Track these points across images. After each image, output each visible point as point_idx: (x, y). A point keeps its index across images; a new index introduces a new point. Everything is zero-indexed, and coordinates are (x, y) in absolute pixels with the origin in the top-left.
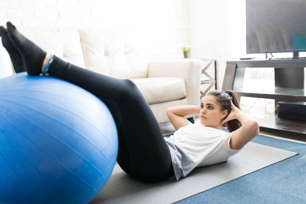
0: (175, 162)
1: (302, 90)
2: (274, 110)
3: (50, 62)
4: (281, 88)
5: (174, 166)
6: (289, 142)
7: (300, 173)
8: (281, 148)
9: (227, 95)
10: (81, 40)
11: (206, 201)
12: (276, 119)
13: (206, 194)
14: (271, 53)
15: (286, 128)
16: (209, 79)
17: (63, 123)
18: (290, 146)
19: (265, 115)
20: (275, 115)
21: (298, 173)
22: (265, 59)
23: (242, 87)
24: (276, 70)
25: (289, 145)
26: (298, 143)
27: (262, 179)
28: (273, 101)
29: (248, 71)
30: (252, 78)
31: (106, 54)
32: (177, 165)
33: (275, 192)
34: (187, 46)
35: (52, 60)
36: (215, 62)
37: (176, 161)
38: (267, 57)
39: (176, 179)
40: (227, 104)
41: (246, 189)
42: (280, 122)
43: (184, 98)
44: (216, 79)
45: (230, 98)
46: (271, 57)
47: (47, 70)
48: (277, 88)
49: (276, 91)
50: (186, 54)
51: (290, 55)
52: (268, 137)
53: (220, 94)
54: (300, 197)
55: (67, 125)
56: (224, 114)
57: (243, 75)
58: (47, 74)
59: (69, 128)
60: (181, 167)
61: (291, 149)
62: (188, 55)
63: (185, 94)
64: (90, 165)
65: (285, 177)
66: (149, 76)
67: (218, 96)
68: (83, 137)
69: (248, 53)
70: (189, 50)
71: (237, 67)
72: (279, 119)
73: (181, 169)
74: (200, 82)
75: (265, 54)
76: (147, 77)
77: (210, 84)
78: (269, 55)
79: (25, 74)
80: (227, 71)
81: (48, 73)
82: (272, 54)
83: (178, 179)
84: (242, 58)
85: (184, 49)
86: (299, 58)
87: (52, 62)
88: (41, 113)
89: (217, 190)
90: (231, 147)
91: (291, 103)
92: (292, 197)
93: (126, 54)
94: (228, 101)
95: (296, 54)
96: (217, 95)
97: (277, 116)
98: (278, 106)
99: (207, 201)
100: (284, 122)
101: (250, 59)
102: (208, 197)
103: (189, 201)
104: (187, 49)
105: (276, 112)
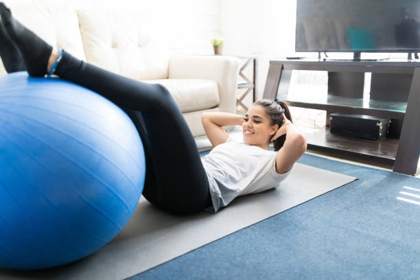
0: (214, 191)
1: (361, 99)
2: (325, 124)
3: (58, 60)
4: (336, 97)
5: (212, 195)
6: (346, 164)
7: (362, 203)
8: (337, 171)
9: (279, 106)
10: (80, 25)
11: (254, 238)
12: (327, 136)
13: (253, 229)
14: (325, 51)
15: (342, 146)
16: (245, 82)
17: (82, 141)
18: (347, 170)
19: (314, 130)
20: (326, 129)
21: (360, 202)
22: (317, 60)
23: (287, 93)
24: (330, 74)
25: (345, 167)
26: (355, 166)
27: (318, 210)
28: (325, 112)
29: (296, 74)
30: (299, 82)
31: (114, 46)
32: (216, 194)
33: (336, 227)
34: (219, 39)
35: (60, 58)
36: (255, 61)
37: (214, 188)
38: (320, 57)
39: (214, 210)
40: (277, 118)
41: (300, 224)
42: (334, 139)
43: (216, 106)
44: (254, 83)
45: (281, 110)
46: (325, 57)
47: (54, 70)
48: (330, 96)
49: (329, 101)
50: (216, 49)
51: (350, 56)
52: (319, 157)
53: (269, 105)
54: (365, 232)
55: (85, 143)
56: (274, 129)
57: (288, 78)
58: (53, 76)
59: (88, 147)
60: (220, 196)
61: (348, 172)
62: (219, 50)
63: (218, 101)
64: (115, 195)
65: (345, 208)
66: (170, 76)
67: (267, 107)
68: (107, 160)
69: (297, 51)
70: (221, 43)
71: (283, 68)
72: (331, 135)
73: (221, 199)
74: (237, 86)
75: (317, 53)
76: (168, 78)
77: (247, 89)
78: (322, 54)
79: (25, 74)
80: (270, 73)
81: (55, 73)
82: (327, 53)
83: (216, 210)
84: (289, 57)
85: (215, 42)
86: (360, 60)
87: (61, 61)
88: (52, 128)
89: (265, 224)
90: (277, 171)
91: (347, 116)
92: (355, 232)
93: (140, 46)
94: (280, 114)
95: (357, 55)
96: (266, 105)
97: (329, 132)
98: (331, 118)
99: (256, 238)
100: (338, 139)
101: (298, 58)
102: (256, 233)
103: (233, 238)
104: (218, 43)
105: (327, 126)
